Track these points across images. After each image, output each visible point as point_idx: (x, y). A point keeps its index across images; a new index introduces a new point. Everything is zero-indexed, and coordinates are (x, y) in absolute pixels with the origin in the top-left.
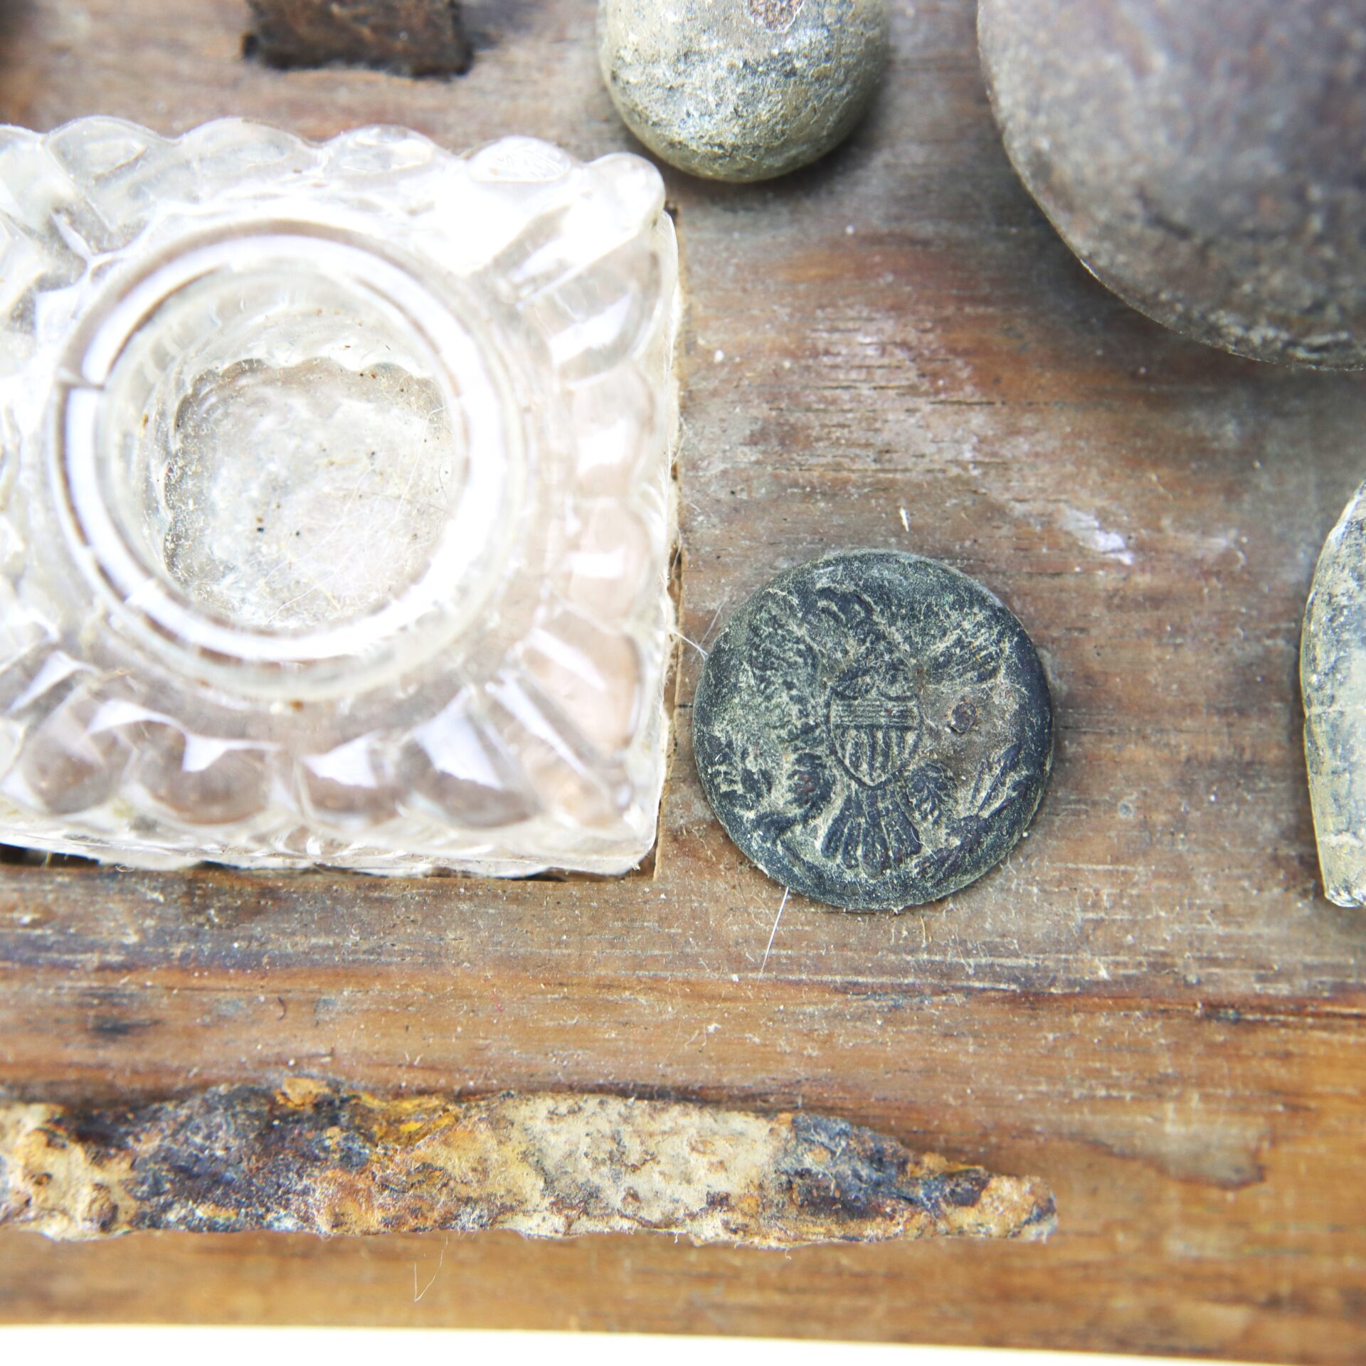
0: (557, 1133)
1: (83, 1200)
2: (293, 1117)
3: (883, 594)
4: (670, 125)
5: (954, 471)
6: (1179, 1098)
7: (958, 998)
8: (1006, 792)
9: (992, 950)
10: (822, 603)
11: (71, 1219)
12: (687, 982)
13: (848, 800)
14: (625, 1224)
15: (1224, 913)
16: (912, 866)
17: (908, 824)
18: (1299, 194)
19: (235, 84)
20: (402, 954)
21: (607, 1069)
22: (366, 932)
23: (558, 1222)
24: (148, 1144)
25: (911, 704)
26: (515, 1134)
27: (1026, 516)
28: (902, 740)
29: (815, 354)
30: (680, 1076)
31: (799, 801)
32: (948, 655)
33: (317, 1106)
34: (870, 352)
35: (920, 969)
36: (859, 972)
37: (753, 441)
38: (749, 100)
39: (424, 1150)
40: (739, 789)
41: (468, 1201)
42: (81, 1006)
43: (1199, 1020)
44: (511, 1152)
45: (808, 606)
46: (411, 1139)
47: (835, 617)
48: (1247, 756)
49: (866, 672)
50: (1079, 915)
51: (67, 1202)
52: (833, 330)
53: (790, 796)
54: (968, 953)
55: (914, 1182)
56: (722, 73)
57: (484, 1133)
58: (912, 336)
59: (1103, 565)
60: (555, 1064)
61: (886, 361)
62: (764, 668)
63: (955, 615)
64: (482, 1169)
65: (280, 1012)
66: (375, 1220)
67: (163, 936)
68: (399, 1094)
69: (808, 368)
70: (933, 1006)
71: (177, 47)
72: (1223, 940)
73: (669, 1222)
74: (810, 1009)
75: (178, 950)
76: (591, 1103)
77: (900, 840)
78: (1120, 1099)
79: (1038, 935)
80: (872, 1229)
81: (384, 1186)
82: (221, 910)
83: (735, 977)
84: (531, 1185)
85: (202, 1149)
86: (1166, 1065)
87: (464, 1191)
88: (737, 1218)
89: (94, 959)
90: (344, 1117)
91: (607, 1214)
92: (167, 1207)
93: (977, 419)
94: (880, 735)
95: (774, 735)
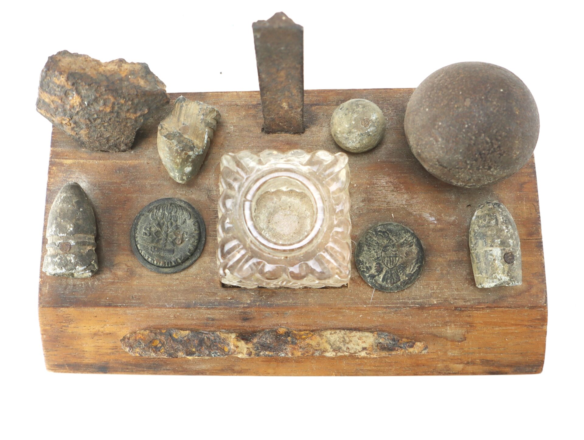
0: (332, 337)
1: (245, 351)
2: (281, 335)
3: (391, 231)
4: (346, 144)
5: (402, 206)
6: (450, 326)
7: (408, 308)
8: (416, 268)
9: (414, 299)
10: (379, 233)
11: (243, 354)
12: (356, 307)
13: (386, 271)
14: (347, 354)
15: (457, 290)
16: (399, 283)
17: (398, 275)
19: (260, 137)
20: (300, 304)
21: (341, 325)
22: (293, 299)
23: (334, 353)
24: (255, 340)
25: (397, 252)
26: (324, 337)
27: (416, 214)
28: (396, 259)
29: (374, 184)
30: (354, 326)
31: (377, 272)
32: (403, 242)
33: (285, 333)
34: (384, 183)
35: (400, 303)
36: (389, 304)
37: (363, 201)
38: (361, 140)
39: (308, 341)
40: (365, 270)
41: (317, 350)
42: (240, 315)
43: (453, 310)
44: (324, 341)
45: (377, 234)
46: (304, 339)
47: (382, 236)
48: (460, 259)
49: (388, 246)
50: (430, 291)
51: (242, 351)
52: (377, 179)
53: (375, 271)
54: (409, 300)
55: (401, 344)
56: (356, 135)
57: (318, 338)
58: (392, 180)
59: (431, 224)
60: (330, 324)
61: (387, 185)
62: (369, 246)
63: (404, 235)
64: (319, 344)
65: (277, 315)
66: (299, 354)
67: (255, 301)
68: (300, 331)
69: (372, 187)
70: (403, 310)
71: (249, 131)
72: (457, 295)
73: (355, 353)
74: (379, 312)
75: (258, 304)
76: (338, 331)
77: (396, 278)
78: (439, 326)
79: (423, 296)
80: (393, 353)
81: (301, 347)
82: (265, 296)
83: (365, 306)
84: (328, 347)
85: (265, 341)
86: (447, 319)
87: (316, 348)
88: (368, 352)
89: (242, 306)
90: (291, 335)
91: (343, 352)
92: (260, 352)
93: (406, 196)
94: (391, 258)
95: (371, 259)
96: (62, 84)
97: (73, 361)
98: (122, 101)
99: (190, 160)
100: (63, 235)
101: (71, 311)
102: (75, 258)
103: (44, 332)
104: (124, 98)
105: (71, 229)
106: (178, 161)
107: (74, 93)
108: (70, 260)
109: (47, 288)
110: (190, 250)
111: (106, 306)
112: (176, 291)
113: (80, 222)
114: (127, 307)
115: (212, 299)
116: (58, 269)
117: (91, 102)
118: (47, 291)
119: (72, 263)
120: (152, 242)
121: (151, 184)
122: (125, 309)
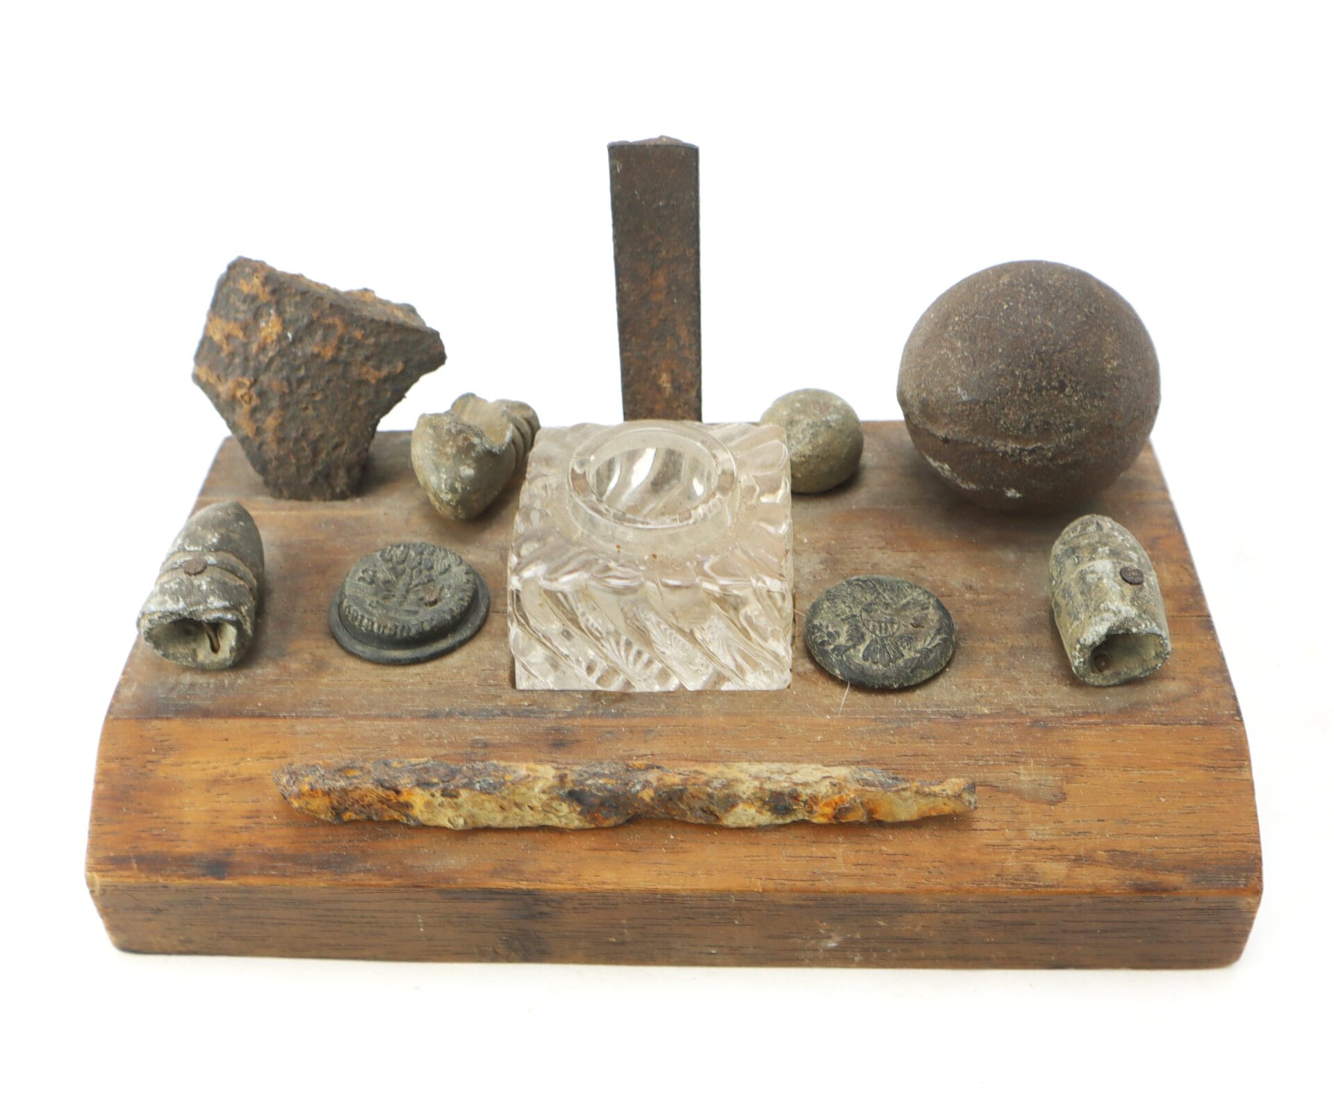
0: (752, 768)
3: (880, 582)
5: (904, 569)
6: (1024, 763)
7: (925, 723)
8: (937, 641)
9: (937, 706)
12: (807, 720)
13: (872, 640)
14: (786, 785)
15: (1035, 692)
16: (901, 663)
17: (897, 649)
18: (1013, 374)
20: (684, 713)
21: (773, 757)
22: (668, 706)
23: (757, 784)
24: (577, 768)
26: (735, 767)
28: (892, 627)
29: (845, 540)
31: (852, 640)
32: (908, 603)
34: (866, 538)
35: (908, 713)
36: (882, 713)
37: (822, 563)
38: (815, 435)
40: (826, 639)
42: (547, 734)
43: (1029, 727)
44: (734, 771)
48: (1035, 645)
49: (875, 604)
50: (974, 694)
53: (847, 639)
54: (928, 707)
56: (804, 426)
57: (722, 768)
61: (873, 541)
63: (909, 590)
64: (722, 773)
65: (630, 736)
67: (581, 708)
69: (842, 543)
70: (915, 727)
72: (1035, 700)
74: (861, 729)
75: (588, 713)
76: (767, 763)
77: (895, 653)
78: (1001, 765)
79: (957, 701)
82: (606, 701)
83: (828, 716)
84: (744, 777)
86: (1018, 748)
88: (835, 781)
89: (554, 715)
92: (588, 779)
93: (911, 555)
94: (883, 625)
95: (839, 619)
96: (254, 291)
97: (152, 847)
98: (358, 334)
99: (473, 454)
100: (196, 548)
101: (176, 727)
102: (209, 583)
103: (103, 776)
104: (363, 327)
105: (215, 540)
106: (449, 450)
107: (272, 312)
108: (199, 586)
110: (452, 610)
111: (252, 716)
112: (413, 693)
113: (236, 536)
114: (297, 717)
115: (489, 706)
116: (170, 602)
117: (300, 334)
119: (201, 592)
120: (376, 594)
122: (293, 722)
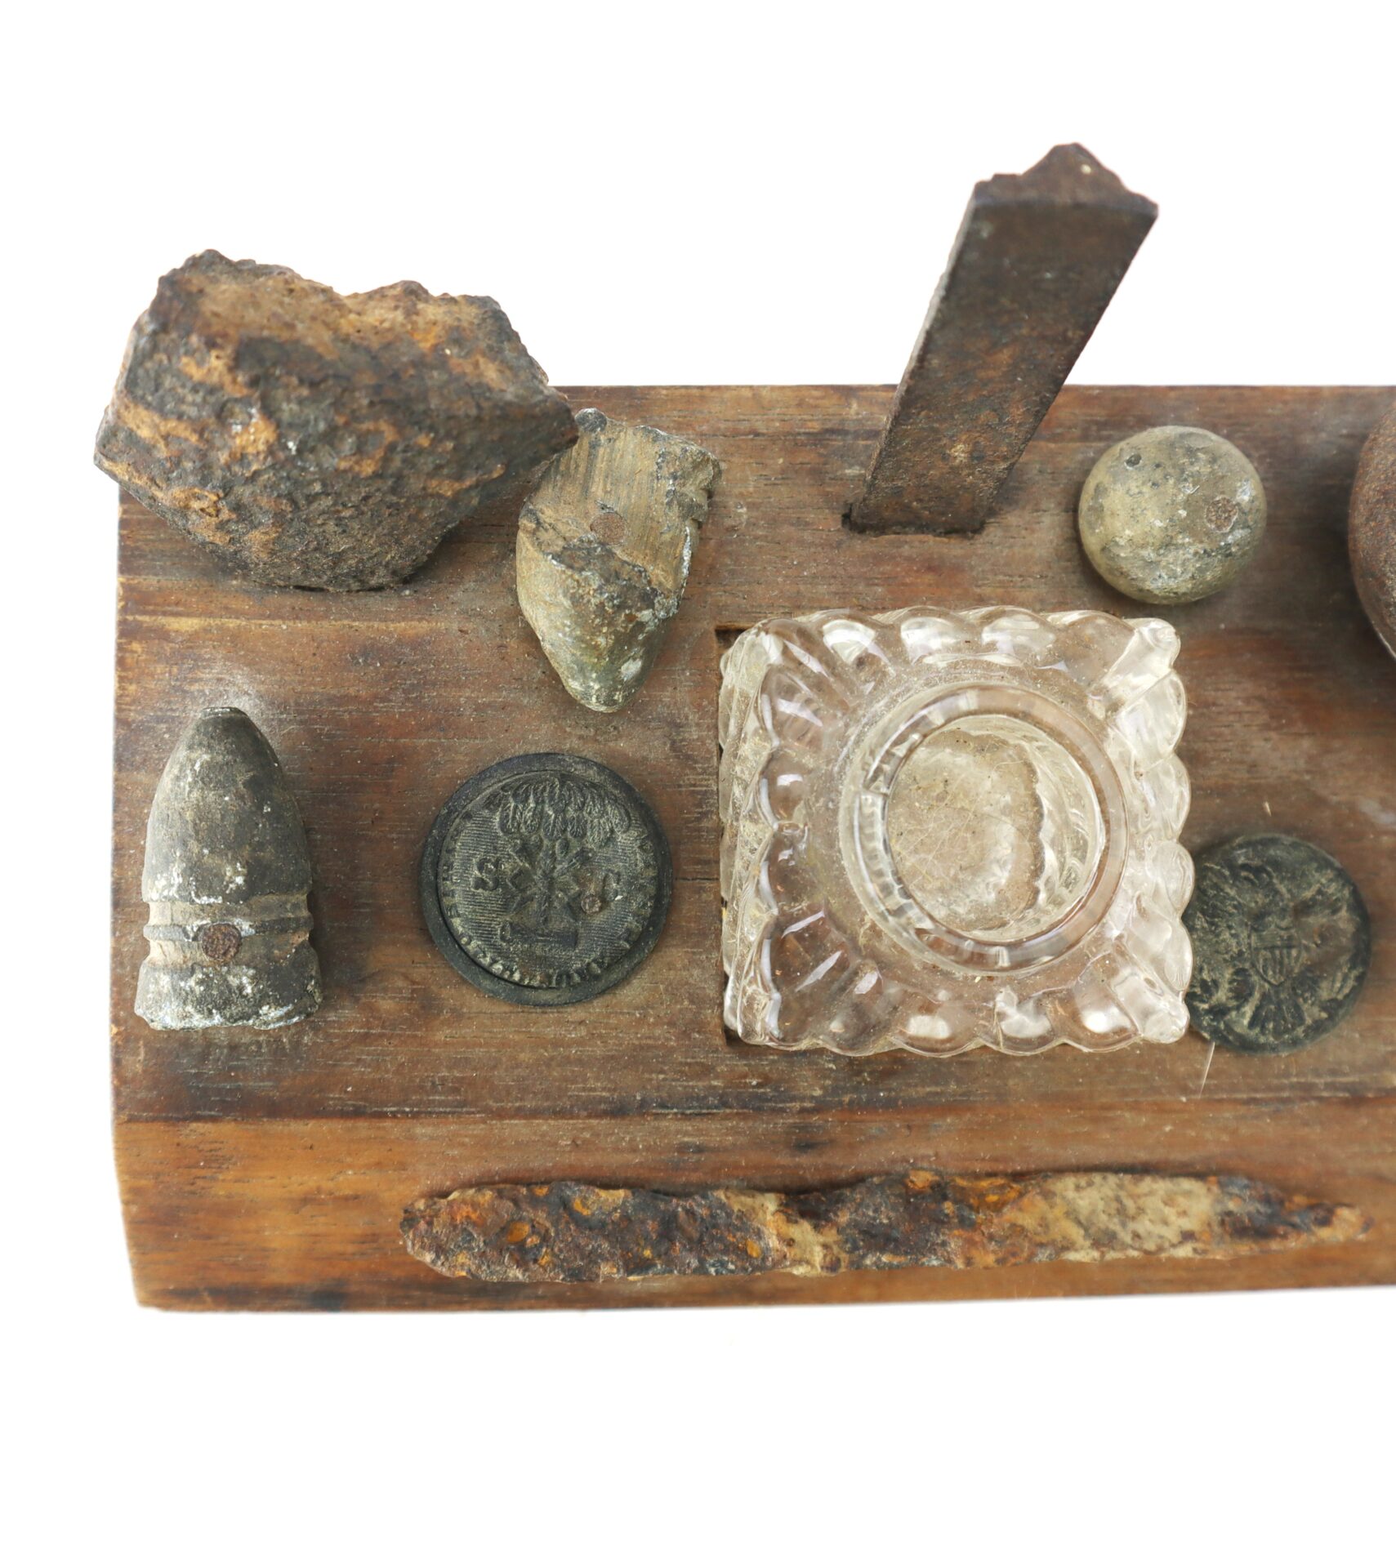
0: (1081, 1198)
1: (818, 1256)
2: (919, 1194)
3: (1277, 865)
4: (1144, 580)
5: (1295, 777)
7: (1313, 1103)
8: (1351, 983)
9: (1333, 1072)
10: (1244, 874)
11: (813, 1266)
12: (1155, 1103)
13: (1263, 994)
14: (1135, 1253)
16: (1300, 1031)
17: (1297, 1007)
19: (839, 545)
20: (983, 1095)
21: (1101, 1155)
22: (959, 1081)
23: (1096, 1254)
24: (844, 1218)
25: (1293, 931)
26: (1058, 1200)
27: (1339, 803)
28: (1289, 955)
30: (1142, 1156)
31: (1237, 998)
32: (1313, 899)
33: (932, 1187)
34: (1240, 703)
35: (1292, 1087)
36: (1256, 1090)
38: (1201, 570)
39: (1010, 1214)
40: (1199, 991)
41: (1042, 1245)
42: (788, 1134)
44: (1058, 1212)
45: (1235, 876)
46: (998, 1208)
47: (1253, 883)
50: (1381, 1049)
51: (808, 1256)
52: (1217, 690)
53: (1230, 995)
54: (1318, 1075)
55: (1291, 1213)
56: (1188, 556)
57: (1041, 1204)
58: (1263, 691)
59: (1386, 833)
60: (1071, 1154)
61: (1249, 709)
62: (1213, 916)
63: (1316, 875)
64: (1044, 1224)
65: (907, 1132)
66: (990, 1259)
67: (835, 1090)
68: (977, 1176)
69: (1203, 714)
70: (1298, 1109)
71: (801, 523)
73: (1160, 1249)
74: (1226, 1115)
75: (846, 1099)
76: (1097, 1178)
77: (1293, 1017)
79: (1359, 1062)
80: (1275, 1245)
81: (991, 1238)
82: (871, 1074)
83: (1184, 1099)
84: (1076, 1233)
85: (874, 1219)
87: (1038, 1239)
88: (1199, 1246)
89: (797, 1105)
90: (950, 1194)
91: (1124, 1247)
92: (864, 1257)
93: (1306, 744)
94: (1277, 952)
95: (1220, 957)
96: (215, 379)
97: (226, 1278)
98: (424, 441)
99: (641, 637)
100: (212, 900)
101: (226, 1132)
102: (255, 980)
103: (132, 1195)
104: (432, 428)
105: (240, 880)
106: (601, 641)
107: (254, 411)
108: (241, 988)
109: (141, 1057)
110: (629, 931)
111: (343, 1115)
112: (579, 1061)
113: (268, 854)
114: (415, 1116)
115: (699, 1085)
116: (197, 1016)
117: (311, 443)
118: (139, 1068)
119: (245, 997)
120: (505, 908)
121: (476, 704)
122: (409, 1123)
